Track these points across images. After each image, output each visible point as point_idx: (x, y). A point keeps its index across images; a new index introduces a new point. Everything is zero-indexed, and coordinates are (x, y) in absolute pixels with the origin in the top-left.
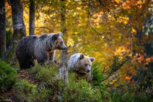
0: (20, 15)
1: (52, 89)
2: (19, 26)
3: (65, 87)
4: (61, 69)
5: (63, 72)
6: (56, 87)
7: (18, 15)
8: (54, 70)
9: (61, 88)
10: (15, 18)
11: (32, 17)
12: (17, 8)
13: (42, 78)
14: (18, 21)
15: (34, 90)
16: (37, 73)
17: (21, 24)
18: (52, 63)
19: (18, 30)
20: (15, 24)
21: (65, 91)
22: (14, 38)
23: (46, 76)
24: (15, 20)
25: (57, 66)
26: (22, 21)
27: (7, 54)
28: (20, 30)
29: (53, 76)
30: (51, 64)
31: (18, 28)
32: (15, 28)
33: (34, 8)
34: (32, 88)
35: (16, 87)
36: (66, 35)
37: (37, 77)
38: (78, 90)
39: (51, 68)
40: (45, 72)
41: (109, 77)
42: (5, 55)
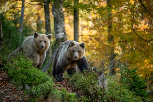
0: (61, 24)
1: (91, 97)
2: (61, 35)
3: (104, 95)
4: (100, 77)
5: (102, 80)
6: (95, 95)
7: (59, 24)
8: (93, 78)
9: (100, 97)
10: (57, 27)
11: (76, 26)
12: (58, 17)
13: (80, 86)
14: (60, 30)
15: (72, 99)
16: (76, 81)
17: (62, 32)
18: (91, 70)
19: (60, 39)
20: (56, 34)
21: (104, 99)
22: (56, 47)
23: (84, 84)
24: (57, 29)
25: (96, 73)
26: (63, 30)
27: (50, 63)
28: (61, 39)
29: (92, 84)
30: (90, 72)
31: (59, 37)
32: (57, 38)
33: (78, 16)
34: (70, 96)
35: (53, 96)
36: (112, 42)
37: (76, 85)
38: (118, 98)
39: (89, 76)
40: (83, 80)
41: (151, 84)
42: (48, 63)
